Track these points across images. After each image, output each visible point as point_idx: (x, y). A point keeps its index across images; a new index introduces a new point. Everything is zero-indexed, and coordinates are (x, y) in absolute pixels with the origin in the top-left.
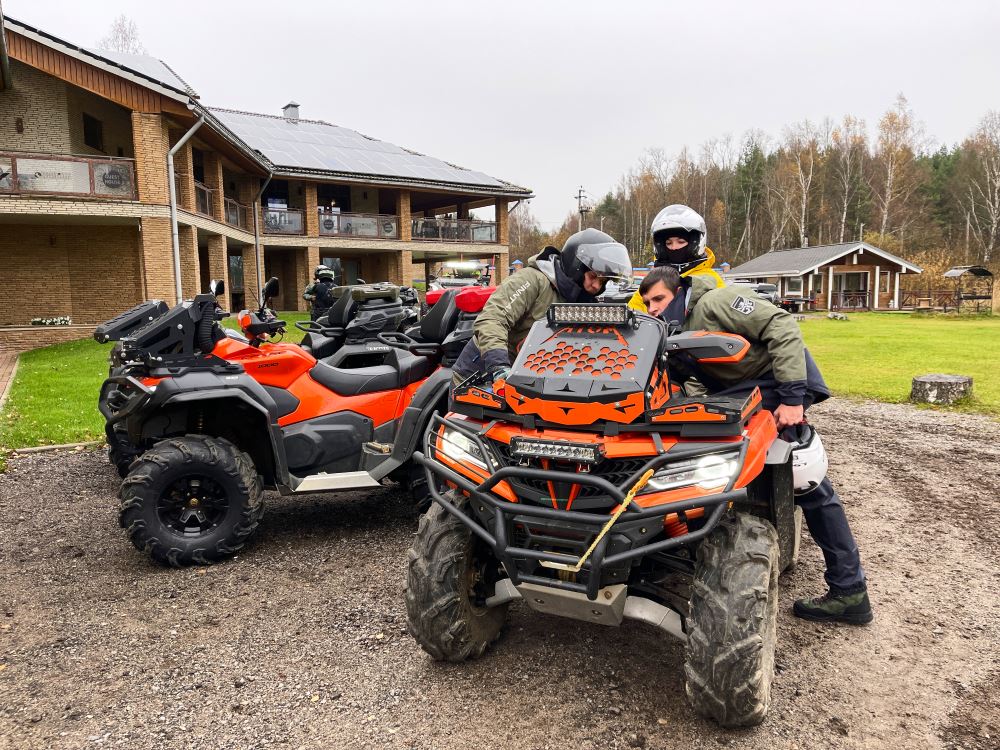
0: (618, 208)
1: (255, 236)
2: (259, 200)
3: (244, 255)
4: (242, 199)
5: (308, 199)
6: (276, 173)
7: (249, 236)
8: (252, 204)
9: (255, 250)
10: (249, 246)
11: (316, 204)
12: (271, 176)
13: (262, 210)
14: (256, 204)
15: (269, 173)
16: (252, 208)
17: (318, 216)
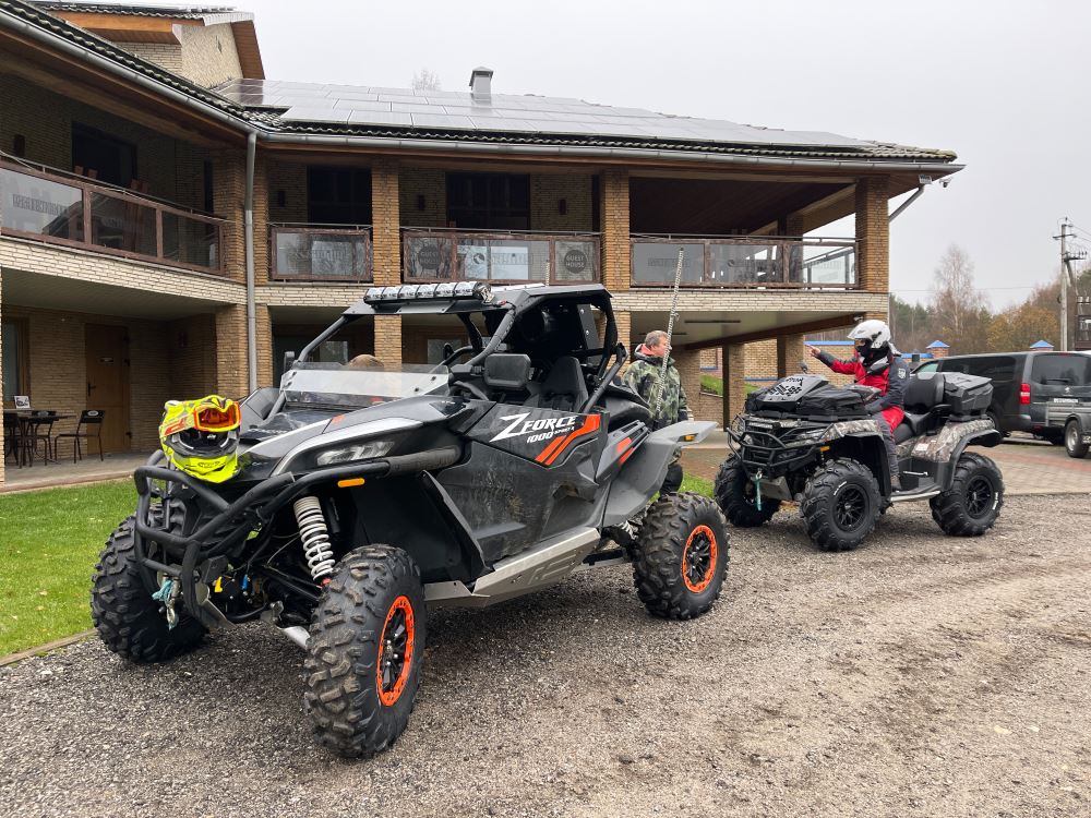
1: (246, 285)
2: (263, 206)
3: (219, 328)
4: (217, 204)
5: (376, 200)
6: (272, 136)
7: (226, 287)
8: (238, 214)
9: (242, 316)
10: (228, 308)
11: (395, 210)
12: (253, 139)
13: (270, 228)
14: (249, 214)
15: (247, 134)
16: (238, 223)
17: (402, 239)
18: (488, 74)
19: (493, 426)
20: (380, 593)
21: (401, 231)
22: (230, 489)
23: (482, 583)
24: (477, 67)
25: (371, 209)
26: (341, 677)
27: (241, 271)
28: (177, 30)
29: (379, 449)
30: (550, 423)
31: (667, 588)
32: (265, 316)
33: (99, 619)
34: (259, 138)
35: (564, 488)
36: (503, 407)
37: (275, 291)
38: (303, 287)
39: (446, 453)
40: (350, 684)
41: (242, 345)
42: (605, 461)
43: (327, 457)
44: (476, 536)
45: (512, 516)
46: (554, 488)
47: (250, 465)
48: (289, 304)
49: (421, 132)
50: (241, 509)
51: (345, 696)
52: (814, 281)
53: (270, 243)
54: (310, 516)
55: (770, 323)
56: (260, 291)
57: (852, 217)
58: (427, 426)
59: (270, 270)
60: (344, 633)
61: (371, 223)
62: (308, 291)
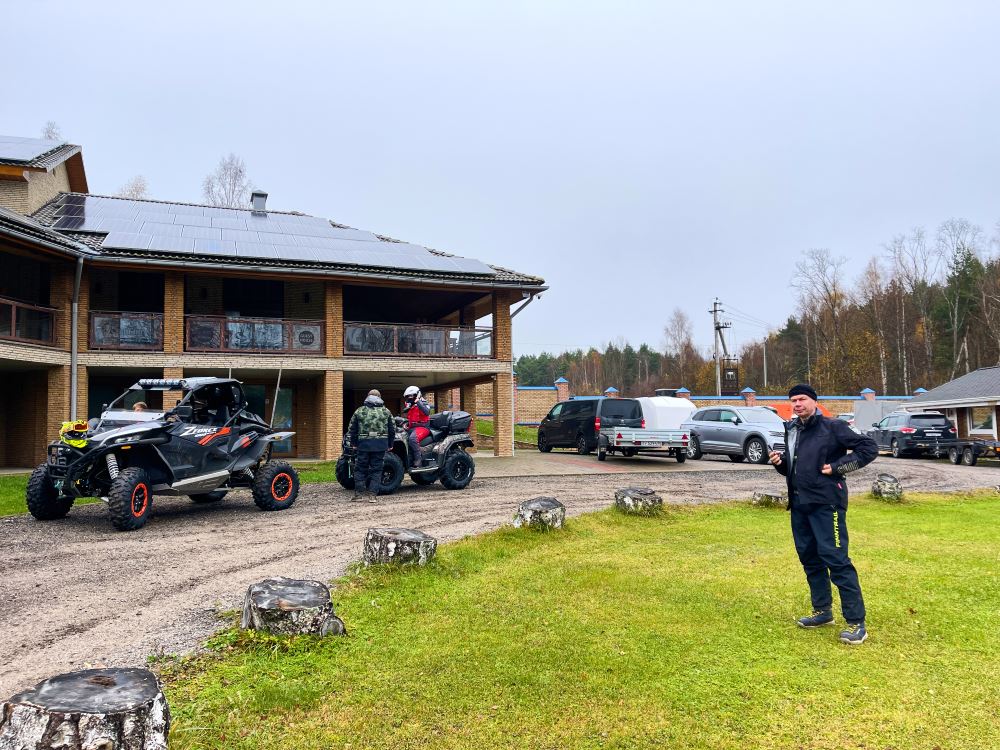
1: (71, 352)
2: (85, 301)
3: (50, 381)
4: (53, 300)
5: (168, 298)
6: (95, 258)
7: (59, 355)
8: (68, 305)
9: (67, 373)
10: (58, 368)
11: (181, 305)
12: (81, 261)
13: (89, 314)
14: (75, 305)
15: (77, 258)
16: (67, 312)
17: (185, 322)
18: (264, 196)
19: (181, 431)
20: (133, 480)
21: (185, 318)
22: (83, 450)
23: (174, 485)
24: (256, 191)
25: (163, 303)
26: (120, 501)
27: (68, 343)
28: (26, 174)
29: (137, 438)
30: (205, 430)
31: (263, 496)
32: (84, 373)
33: (29, 501)
34: (85, 260)
35: (210, 454)
36: (186, 424)
37: (92, 356)
38: (113, 354)
39: (161, 439)
40: (122, 503)
41: (67, 392)
42: (236, 446)
43: (119, 440)
44: (172, 469)
45: (189, 463)
46: (206, 453)
47: (91, 444)
48: (102, 365)
49: (200, 257)
50: (87, 456)
51: (121, 507)
52: (478, 353)
53: (90, 325)
54: (111, 460)
55: (457, 377)
56: (81, 356)
57: (491, 315)
58: (154, 430)
59: (89, 343)
60: (121, 489)
61: (163, 312)
62: (116, 356)
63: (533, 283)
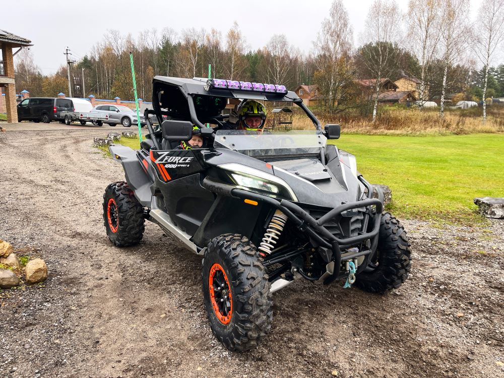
0: (92, 65)
63: (26, 42)
